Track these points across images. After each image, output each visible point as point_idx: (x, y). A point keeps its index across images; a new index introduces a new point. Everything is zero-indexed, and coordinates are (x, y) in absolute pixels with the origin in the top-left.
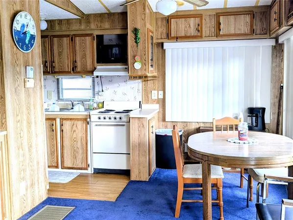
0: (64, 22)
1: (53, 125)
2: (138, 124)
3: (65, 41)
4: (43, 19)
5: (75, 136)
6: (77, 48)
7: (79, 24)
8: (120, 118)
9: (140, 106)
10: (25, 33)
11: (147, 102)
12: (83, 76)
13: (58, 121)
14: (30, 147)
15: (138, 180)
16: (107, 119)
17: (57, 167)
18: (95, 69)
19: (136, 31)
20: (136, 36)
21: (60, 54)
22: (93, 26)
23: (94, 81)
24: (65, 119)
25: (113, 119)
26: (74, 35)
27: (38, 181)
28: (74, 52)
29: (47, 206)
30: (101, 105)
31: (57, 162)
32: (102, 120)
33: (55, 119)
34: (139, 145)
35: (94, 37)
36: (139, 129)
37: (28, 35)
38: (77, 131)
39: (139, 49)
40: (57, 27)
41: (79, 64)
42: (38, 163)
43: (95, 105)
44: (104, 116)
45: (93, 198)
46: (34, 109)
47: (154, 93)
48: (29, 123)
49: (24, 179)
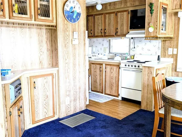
0: (112, 4)
1: (101, 68)
2: (148, 71)
3: (113, 16)
4: (99, 3)
5: (112, 75)
6: (119, 20)
7: (120, 4)
8: (138, 66)
9: (159, 59)
10: (73, 12)
11: (165, 56)
12: (122, 38)
13: (104, 65)
14: (74, 78)
15: (145, 109)
16: (130, 67)
17: (102, 93)
18: (128, 33)
19: (151, 5)
20: (151, 9)
21: (109, 24)
22: (128, 4)
23: (130, 41)
24: (107, 65)
25: (134, 67)
26: (117, 11)
27: (79, 98)
28: (117, 22)
29: (82, 114)
30: (133, 57)
31: (102, 90)
32: (127, 66)
33: (102, 64)
34: (148, 86)
35: (129, 12)
36: (149, 75)
37: (75, 13)
38: (113, 73)
39: (153, 18)
40: (108, 8)
41: (119, 30)
42: (80, 88)
43: (129, 57)
44: (128, 64)
45: (110, 115)
46: (79, 57)
47: (170, 50)
48: (74, 65)
49: (69, 95)
